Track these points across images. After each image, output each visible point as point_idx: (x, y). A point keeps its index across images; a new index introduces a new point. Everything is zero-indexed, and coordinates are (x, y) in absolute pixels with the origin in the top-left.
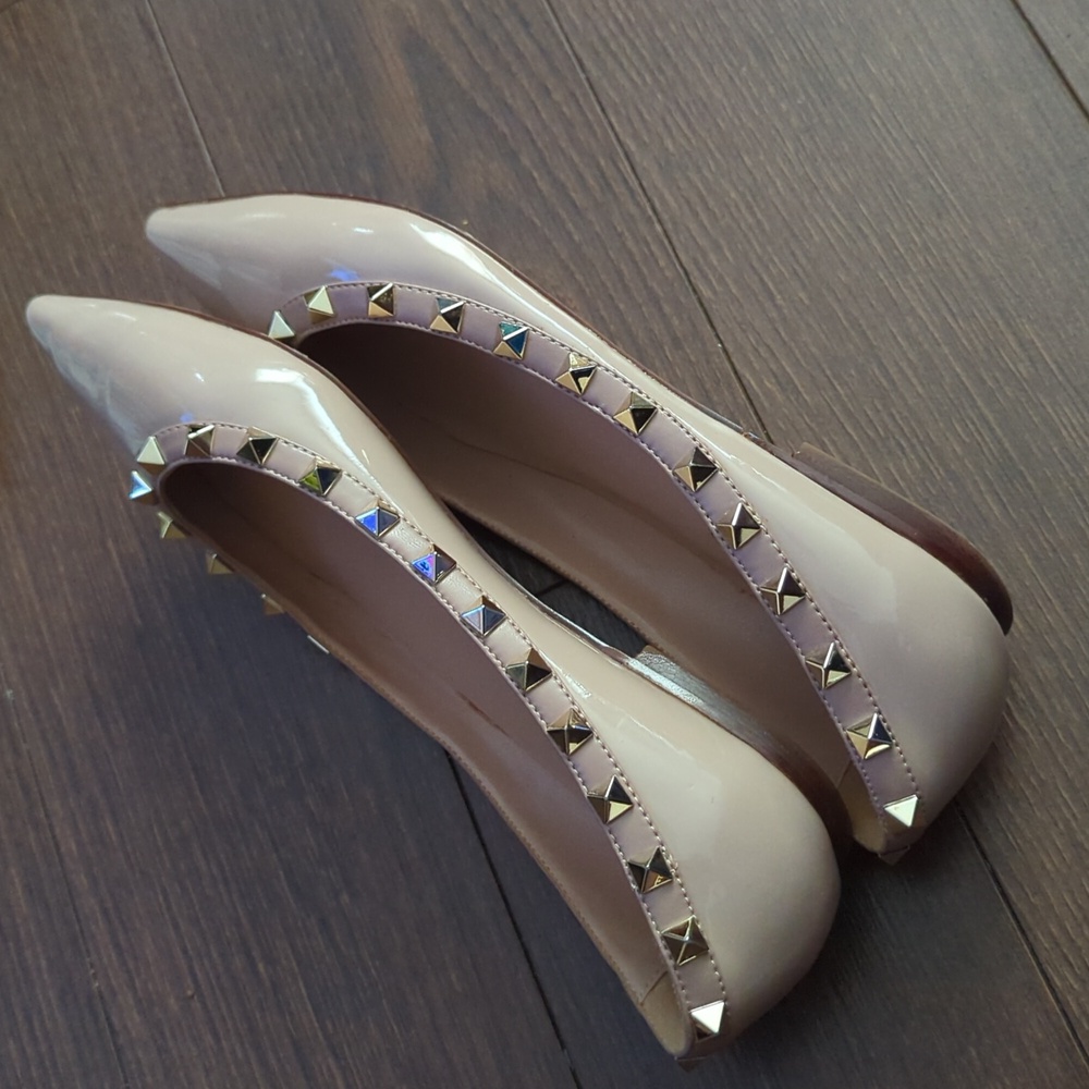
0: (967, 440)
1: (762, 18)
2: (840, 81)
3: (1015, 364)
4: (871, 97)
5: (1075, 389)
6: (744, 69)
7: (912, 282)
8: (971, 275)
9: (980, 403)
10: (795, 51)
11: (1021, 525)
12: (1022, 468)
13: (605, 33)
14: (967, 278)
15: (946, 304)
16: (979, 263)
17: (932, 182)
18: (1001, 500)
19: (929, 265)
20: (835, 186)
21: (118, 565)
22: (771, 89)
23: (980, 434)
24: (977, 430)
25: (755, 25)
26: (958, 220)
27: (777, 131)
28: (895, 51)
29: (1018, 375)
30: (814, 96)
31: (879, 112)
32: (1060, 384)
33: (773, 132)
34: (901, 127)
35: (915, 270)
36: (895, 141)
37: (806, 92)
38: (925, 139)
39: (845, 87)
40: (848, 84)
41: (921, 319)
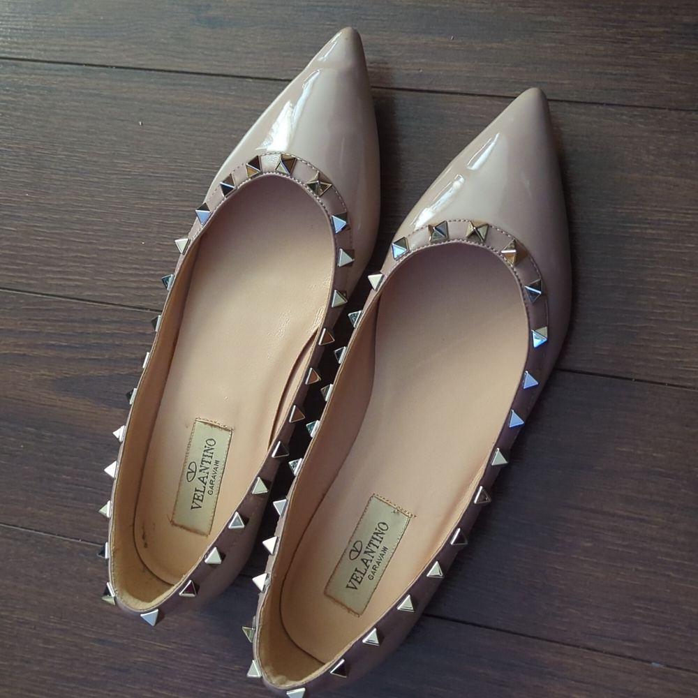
1: (186, 204)
13: (134, 285)
25: (188, 209)
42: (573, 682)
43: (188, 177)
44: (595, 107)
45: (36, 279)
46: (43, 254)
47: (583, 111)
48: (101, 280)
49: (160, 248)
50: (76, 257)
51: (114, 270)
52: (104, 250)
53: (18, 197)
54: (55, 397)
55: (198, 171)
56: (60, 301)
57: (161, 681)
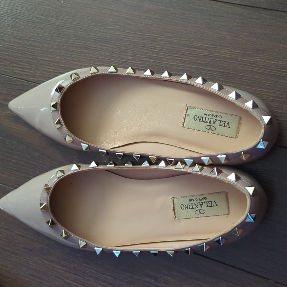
0: (210, 78)
1: (79, 41)
2: (108, 37)
3: (203, 54)
4: (117, 33)
5: (219, 46)
6: (87, 55)
7: (165, 60)
8: (174, 46)
9: (204, 68)
10: (92, 40)
11: (239, 82)
12: (227, 72)
14: (175, 47)
15: (176, 56)
16: (173, 42)
17: (147, 37)
18: (230, 82)
19: (165, 53)
20: (130, 57)
21: (74, 283)
22: (97, 53)
23: (211, 74)
24: (210, 74)
25: (79, 44)
26: (160, 38)
27: (107, 59)
28: (111, 20)
29: (205, 55)
30: (106, 45)
31: (122, 34)
32: (215, 48)
33: (106, 60)
34: (129, 32)
35: (163, 57)
36: (131, 37)
37: (103, 46)
38: (137, 30)
39: (110, 37)
40: (110, 36)
41: (175, 65)
42: (231, 283)
43: (81, 29)
44: (274, 12)
45: (9, 70)
46: (14, 59)
47: (269, 13)
48: (38, 73)
49: (65, 60)
50: (28, 61)
51: (44, 69)
52: (40, 59)
53: (5, 31)
54: (13, 124)
55: (86, 27)
56: (19, 81)
57: (46, 257)
